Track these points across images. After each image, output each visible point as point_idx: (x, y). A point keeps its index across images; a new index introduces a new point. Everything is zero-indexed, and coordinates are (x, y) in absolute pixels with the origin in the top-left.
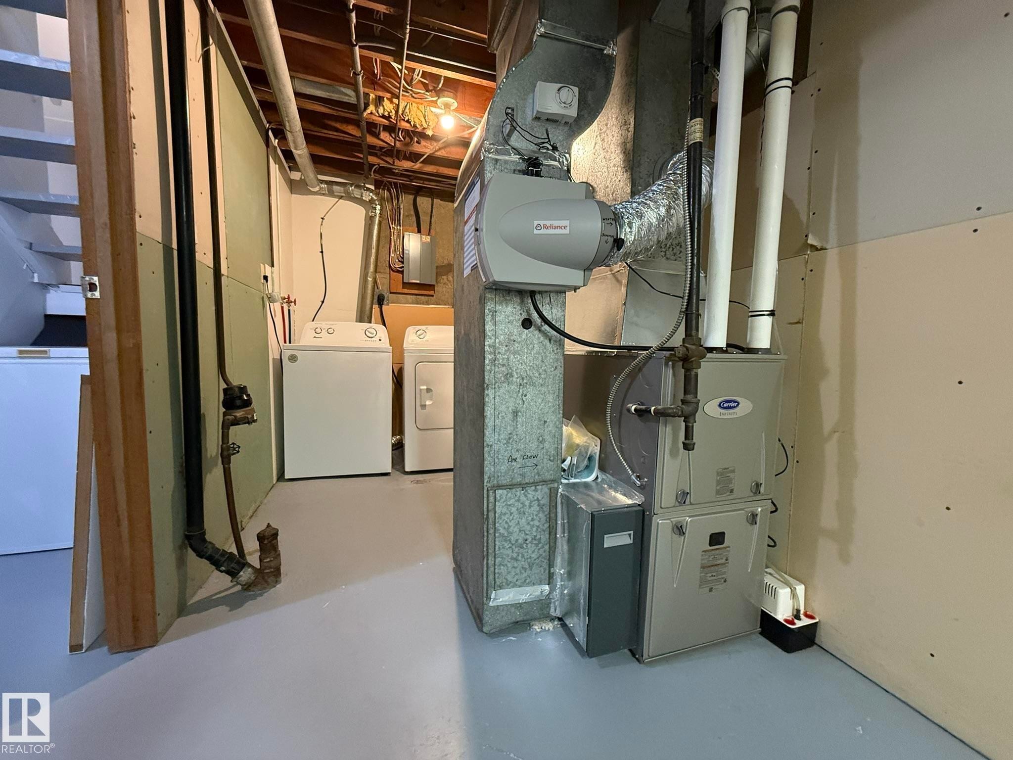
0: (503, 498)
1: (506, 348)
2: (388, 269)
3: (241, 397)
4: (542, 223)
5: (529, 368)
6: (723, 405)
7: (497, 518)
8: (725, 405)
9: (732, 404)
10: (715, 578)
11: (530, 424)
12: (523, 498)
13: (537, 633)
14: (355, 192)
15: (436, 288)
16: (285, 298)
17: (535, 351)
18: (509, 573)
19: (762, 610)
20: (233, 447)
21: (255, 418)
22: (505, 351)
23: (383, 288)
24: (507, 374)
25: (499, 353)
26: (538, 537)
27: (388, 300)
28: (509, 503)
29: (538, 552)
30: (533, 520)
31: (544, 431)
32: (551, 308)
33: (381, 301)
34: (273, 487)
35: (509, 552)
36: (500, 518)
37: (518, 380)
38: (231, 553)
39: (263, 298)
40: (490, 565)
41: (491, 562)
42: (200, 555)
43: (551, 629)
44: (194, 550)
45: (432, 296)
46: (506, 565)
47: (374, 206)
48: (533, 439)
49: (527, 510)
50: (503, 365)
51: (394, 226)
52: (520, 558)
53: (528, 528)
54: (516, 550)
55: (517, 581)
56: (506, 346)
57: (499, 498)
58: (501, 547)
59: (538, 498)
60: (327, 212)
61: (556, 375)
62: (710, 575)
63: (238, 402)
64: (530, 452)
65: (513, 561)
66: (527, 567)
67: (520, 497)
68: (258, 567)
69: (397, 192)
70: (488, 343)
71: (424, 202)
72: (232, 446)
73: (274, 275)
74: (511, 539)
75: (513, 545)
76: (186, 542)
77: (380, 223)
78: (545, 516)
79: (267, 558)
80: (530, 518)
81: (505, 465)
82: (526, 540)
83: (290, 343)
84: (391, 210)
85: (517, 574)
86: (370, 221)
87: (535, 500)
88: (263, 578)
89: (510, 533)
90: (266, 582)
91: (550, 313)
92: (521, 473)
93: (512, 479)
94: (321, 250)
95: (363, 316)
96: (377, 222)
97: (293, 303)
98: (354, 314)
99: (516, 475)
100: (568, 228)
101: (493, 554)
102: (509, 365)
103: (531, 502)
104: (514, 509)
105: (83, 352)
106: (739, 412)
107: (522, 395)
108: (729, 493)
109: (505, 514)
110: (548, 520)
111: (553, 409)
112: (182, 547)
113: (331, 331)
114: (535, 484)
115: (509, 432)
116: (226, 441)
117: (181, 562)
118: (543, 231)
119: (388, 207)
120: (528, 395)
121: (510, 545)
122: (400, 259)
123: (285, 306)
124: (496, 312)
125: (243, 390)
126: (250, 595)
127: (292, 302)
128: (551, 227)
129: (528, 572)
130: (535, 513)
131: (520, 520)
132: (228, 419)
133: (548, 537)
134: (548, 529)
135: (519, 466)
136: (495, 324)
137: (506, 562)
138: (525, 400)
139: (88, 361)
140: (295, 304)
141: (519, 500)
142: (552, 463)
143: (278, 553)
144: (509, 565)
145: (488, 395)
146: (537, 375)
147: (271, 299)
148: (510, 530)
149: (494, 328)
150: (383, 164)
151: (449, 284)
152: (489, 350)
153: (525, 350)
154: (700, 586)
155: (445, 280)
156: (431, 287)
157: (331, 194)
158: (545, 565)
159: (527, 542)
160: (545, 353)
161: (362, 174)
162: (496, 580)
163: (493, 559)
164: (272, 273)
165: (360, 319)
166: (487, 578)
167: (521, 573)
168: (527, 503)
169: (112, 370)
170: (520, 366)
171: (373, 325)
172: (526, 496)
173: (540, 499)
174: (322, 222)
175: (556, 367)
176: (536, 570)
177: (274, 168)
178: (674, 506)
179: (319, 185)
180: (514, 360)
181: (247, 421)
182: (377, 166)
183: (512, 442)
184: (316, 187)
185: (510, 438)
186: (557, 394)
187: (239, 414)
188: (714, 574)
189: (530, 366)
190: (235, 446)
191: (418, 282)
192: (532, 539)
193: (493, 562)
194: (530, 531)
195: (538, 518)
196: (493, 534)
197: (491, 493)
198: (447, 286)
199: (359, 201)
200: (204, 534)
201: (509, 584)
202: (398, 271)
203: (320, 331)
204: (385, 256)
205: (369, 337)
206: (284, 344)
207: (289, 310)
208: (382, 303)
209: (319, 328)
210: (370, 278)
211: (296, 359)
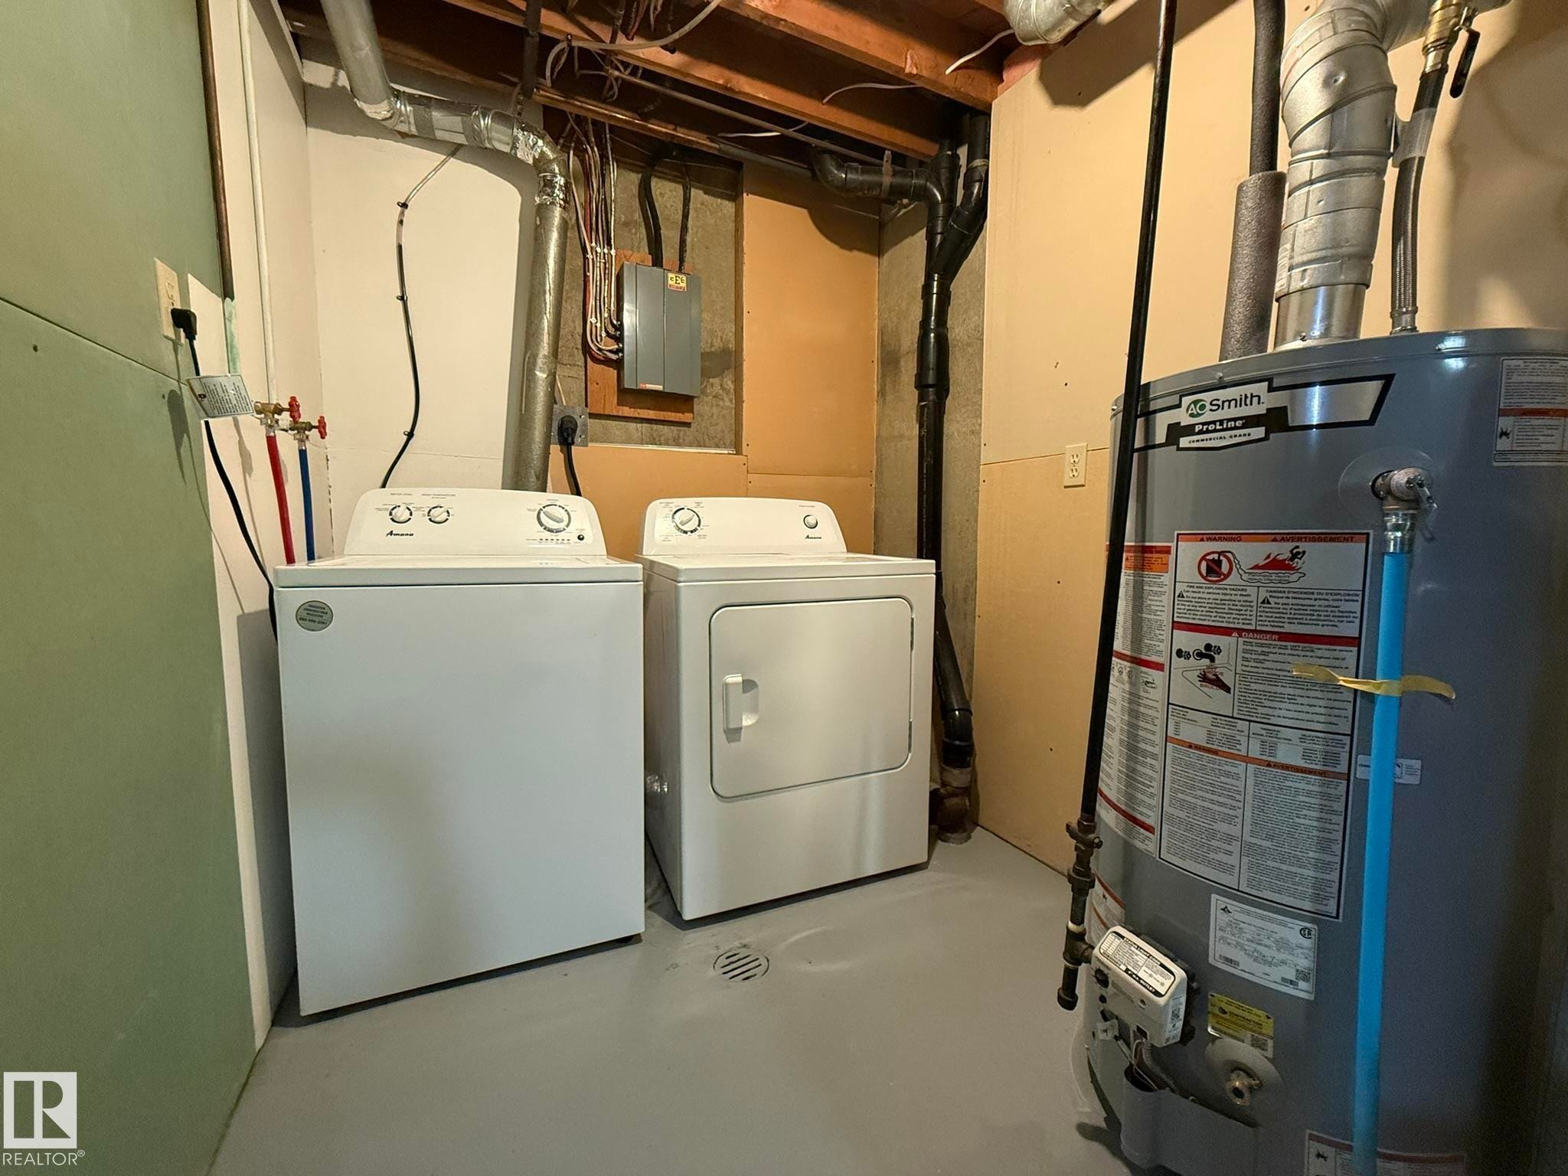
2: (581, 355)
14: (493, 133)
15: (696, 407)
16: (279, 410)
23: (570, 402)
27: (585, 432)
33: (566, 434)
39: (174, 396)
45: (688, 425)
47: (548, 176)
51: (593, 243)
60: (417, 189)
69: (603, 156)
71: (667, 193)
83: (311, 556)
84: (587, 206)
94: (399, 293)
95: (524, 474)
96: (556, 221)
97: (315, 431)
98: (496, 466)
113: (439, 515)
119: (580, 196)
122: (611, 330)
123: (287, 440)
127: (311, 427)
140: (323, 435)
147: (210, 401)
150: (581, 39)
151: (726, 399)
155: (717, 389)
156: (685, 402)
157: (424, 135)
164: (225, 314)
165: (516, 481)
171: (556, 497)
174: (402, 213)
182: (563, 44)
184: (381, 101)
191: (660, 388)
198: (721, 403)
199: (502, 163)
202: (607, 362)
203: (406, 515)
204: (574, 322)
205: (550, 530)
206: (283, 566)
207: (303, 454)
208: (570, 439)
209: (403, 507)
210: (542, 371)
211: (325, 617)
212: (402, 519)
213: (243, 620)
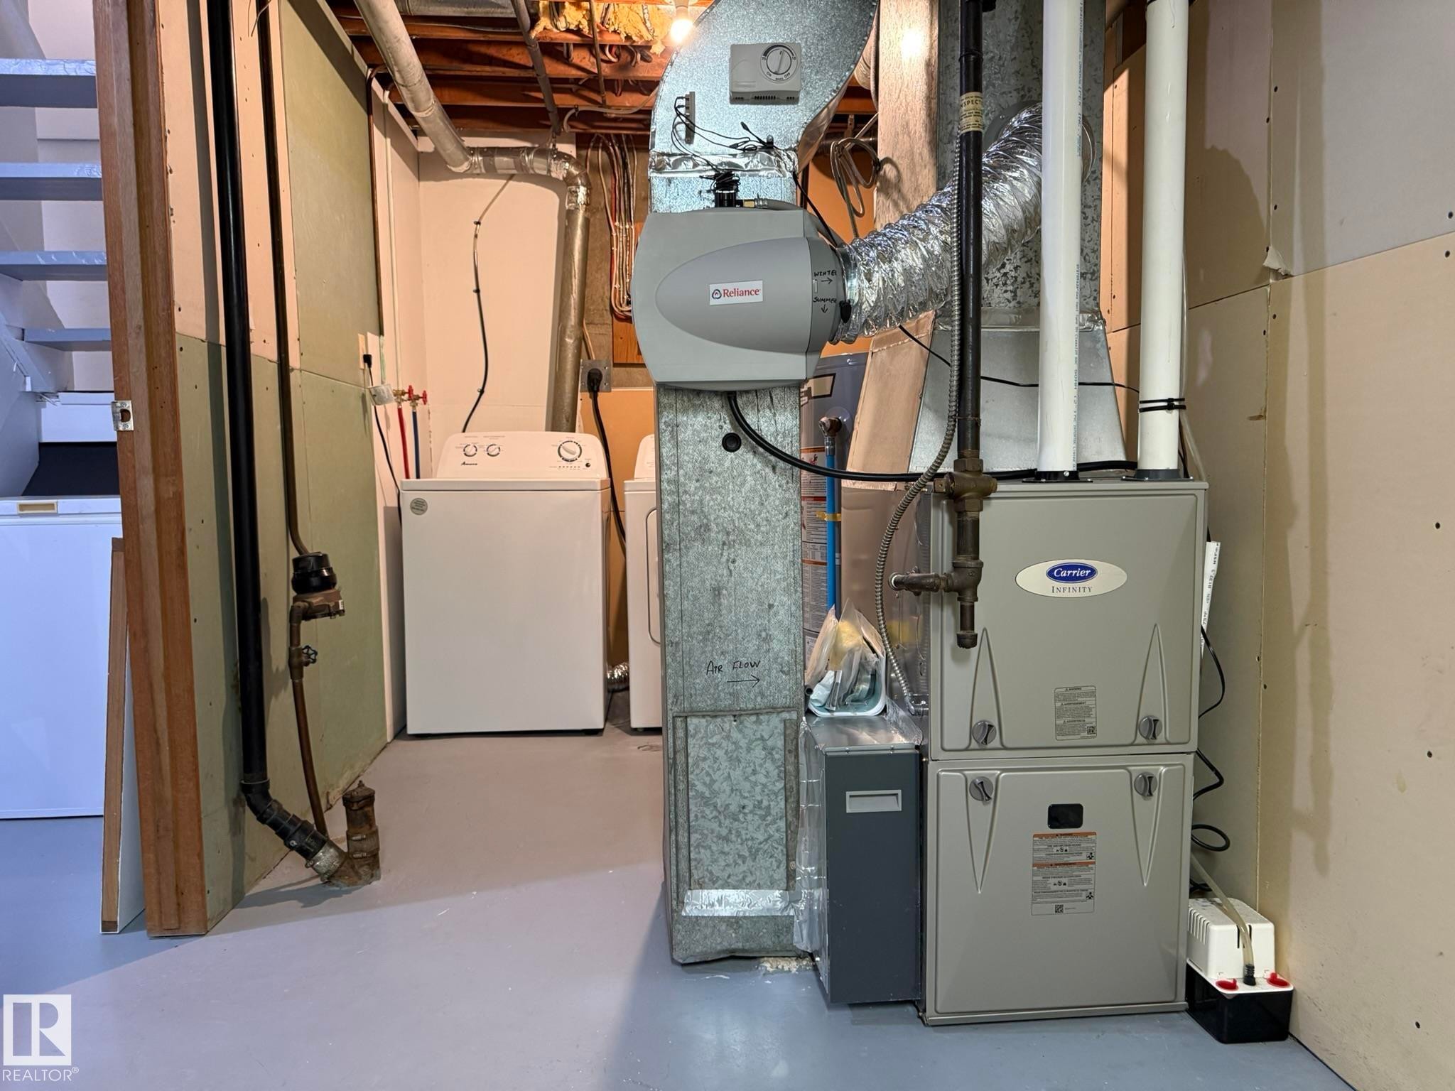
0: (700, 732)
1: (698, 484)
2: (608, 316)
3: (319, 573)
4: (721, 287)
5: (738, 515)
6: (1059, 573)
7: (690, 765)
8: (1063, 574)
9: (1081, 573)
10: (1063, 887)
11: (742, 610)
12: (735, 735)
13: (767, 973)
14: (535, 165)
16: (403, 393)
17: (748, 486)
18: (715, 861)
19: (1188, 966)
20: (307, 653)
21: (341, 608)
22: (696, 488)
23: (599, 356)
24: (701, 526)
25: (685, 492)
26: (765, 803)
27: (609, 380)
28: (710, 741)
29: (766, 831)
30: (754, 772)
31: (769, 621)
32: (775, 415)
33: (594, 383)
34: (385, 747)
35: (715, 825)
36: (696, 764)
37: (720, 536)
38: (306, 822)
39: (363, 397)
40: (680, 843)
41: (683, 839)
42: (262, 819)
43: (794, 970)
44: (255, 810)
46: (710, 848)
47: (573, 188)
48: (749, 635)
49: (744, 755)
50: (693, 512)
51: (617, 223)
52: (733, 837)
53: (747, 785)
54: (727, 822)
55: (729, 877)
56: (698, 481)
57: (693, 732)
58: (699, 815)
59: (762, 737)
60: (487, 210)
61: (789, 526)
62: (1056, 881)
63: (315, 581)
64: (744, 656)
65: (720, 841)
66: (747, 854)
67: (730, 731)
68: (345, 850)
69: (621, 149)
70: (666, 477)
72: (305, 651)
73: (384, 351)
74: (716, 803)
75: (720, 813)
76: (243, 797)
77: (587, 222)
78: (778, 767)
79: (357, 834)
80: (749, 770)
81: (703, 676)
82: (744, 807)
83: (418, 477)
84: (612, 191)
85: (728, 865)
86: (567, 217)
87: (757, 740)
88: (353, 867)
89: (715, 793)
90: (357, 873)
91: (773, 422)
92: (731, 691)
93: (716, 700)
94: (475, 288)
95: (561, 419)
96: (580, 220)
97: (421, 400)
98: (541, 412)
99: (722, 695)
100: (761, 293)
101: (686, 826)
102: (702, 512)
103: (751, 742)
104: (720, 753)
105: (113, 503)
106: (1094, 587)
107: (728, 560)
108: (1085, 734)
109: (705, 759)
110: (782, 775)
111: (784, 584)
112: (236, 802)
113: (494, 450)
114: (756, 713)
115: (707, 622)
116: (295, 642)
117: (236, 828)
118: (724, 300)
119: (606, 183)
120: (739, 562)
121: (715, 813)
123: (407, 408)
124: (677, 426)
125: (322, 560)
126: (334, 891)
127: (418, 398)
128: (736, 293)
129: (749, 862)
130: (758, 762)
131: (732, 772)
132: (299, 607)
133: (783, 806)
134: (783, 791)
135: (726, 680)
136: (677, 446)
137: (709, 842)
138: (732, 568)
139: (119, 518)
140: (425, 402)
141: (728, 737)
142: (788, 677)
143: (374, 829)
144: (714, 848)
145: (669, 561)
146: (752, 526)
147: (377, 398)
148: (716, 787)
149: (675, 451)
150: (585, 106)
152: (668, 488)
153: (731, 487)
154: (1034, 898)
157: (491, 172)
158: (780, 853)
159: (746, 811)
160: (765, 490)
161: (549, 127)
162: (693, 871)
163: (686, 834)
164: (381, 347)
165: (554, 425)
166: (677, 866)
167: (736, 864)
168: (743, 743)
169: (149, 529)
170: (722, 513)
171: (578, 436)
172: (740, 731)
173: (766, 737)
174: (477, 229)
175: (786, 513)
176: (763, 861)
177: (382, 144)
178: (967, 749)
179: (467, 159)
180: (712, 503)
181: (327, 611)
182: (573, 111)
183: (713, 638)
184: (461, 164)
185: (708, 632)
186: (790, 558)
187: (317, 599)
188: (1064, 880)
189: (739, 512)
190: (311, 652)
192: (754, 807)
193: (686, 840)
194: (749, 792)
195: (763, 771)
196: (685, 792)
197: (679, 722)
199: (546, 181)
200: (266, 786)
201: (714, 883)
202: (625, 319)
203: (473, 451)
204: (603, 288)
205: (567, 460)
206: (405, 480)
207: (414, 414)
208: (596, 387)
209: (472, 445)
210: (570, 338)
211: (424, 507)
212: (471, 453)
213: (386, 509)
